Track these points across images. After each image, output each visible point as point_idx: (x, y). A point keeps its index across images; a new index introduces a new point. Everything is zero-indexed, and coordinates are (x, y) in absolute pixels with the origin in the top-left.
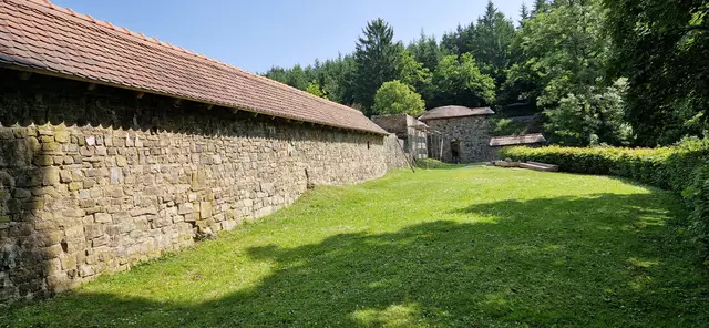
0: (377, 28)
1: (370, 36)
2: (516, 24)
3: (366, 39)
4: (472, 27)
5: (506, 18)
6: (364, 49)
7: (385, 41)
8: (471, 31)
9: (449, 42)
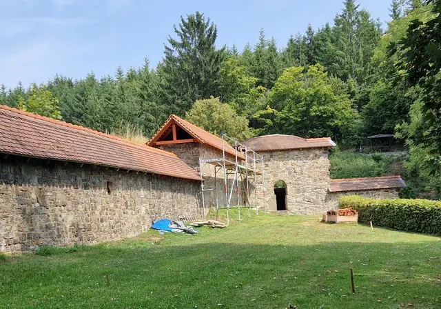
0: (195, 25)
1: (184, 36)
2: (385, 28)
3: (179, 40)
4: (327, 29)
5: (373, 18)
6: (176, 54)
7: (206, 45)
8: (325, 35)
9: (296, 50)
